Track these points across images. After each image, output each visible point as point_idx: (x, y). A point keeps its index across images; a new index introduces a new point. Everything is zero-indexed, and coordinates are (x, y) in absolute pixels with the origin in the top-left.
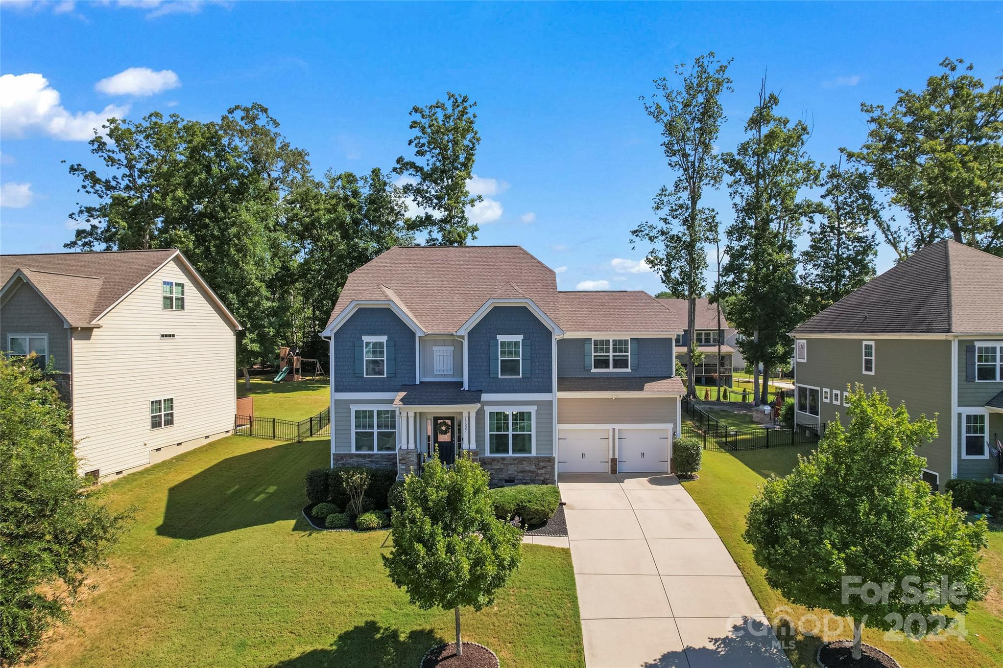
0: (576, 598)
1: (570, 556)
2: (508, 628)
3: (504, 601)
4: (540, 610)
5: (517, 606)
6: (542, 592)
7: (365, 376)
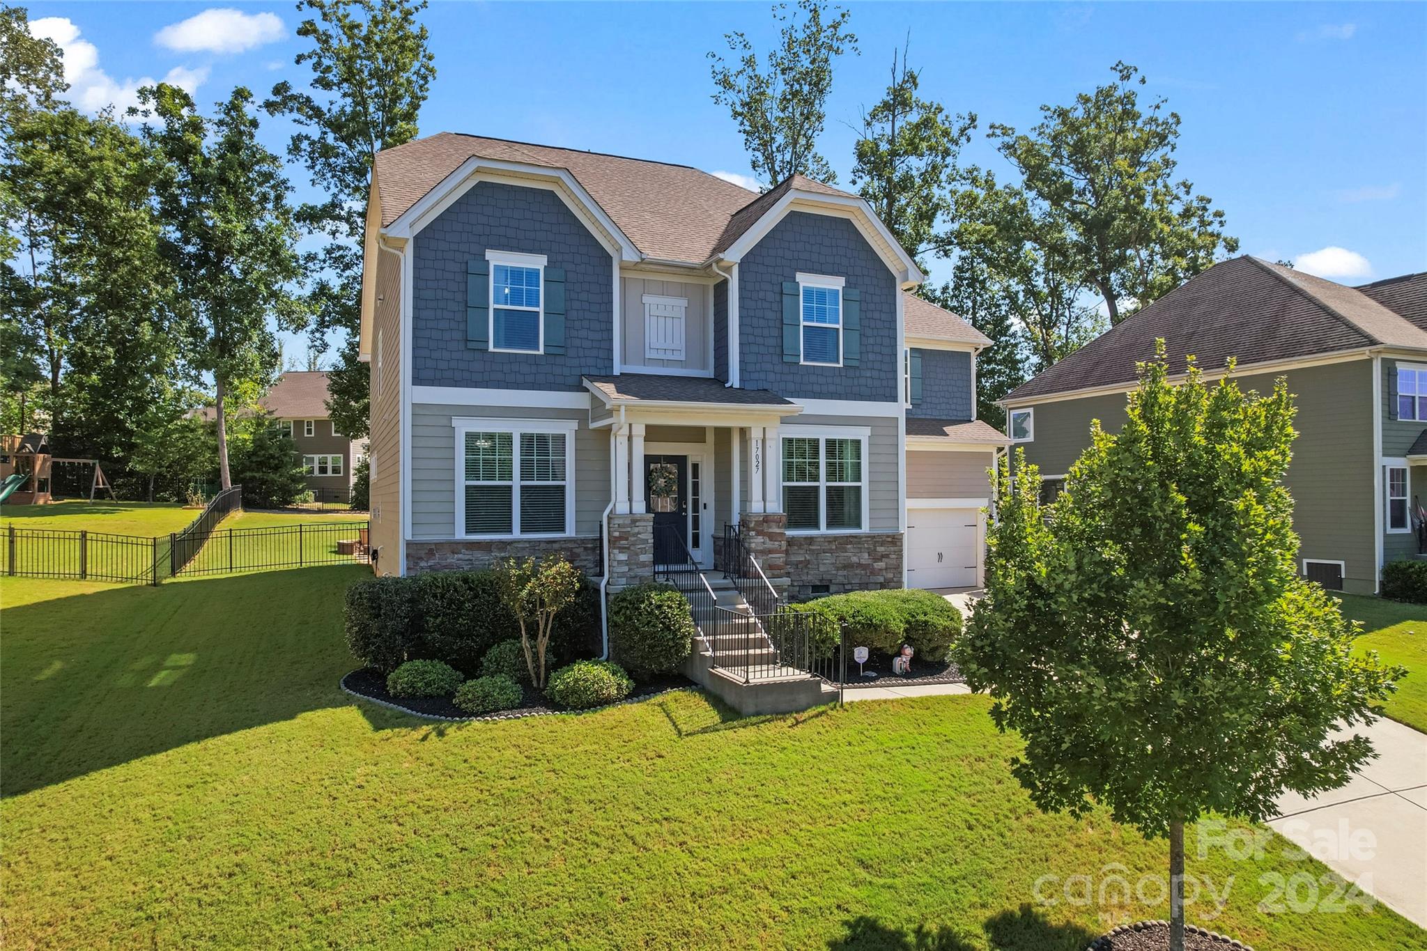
7: (491, 348)
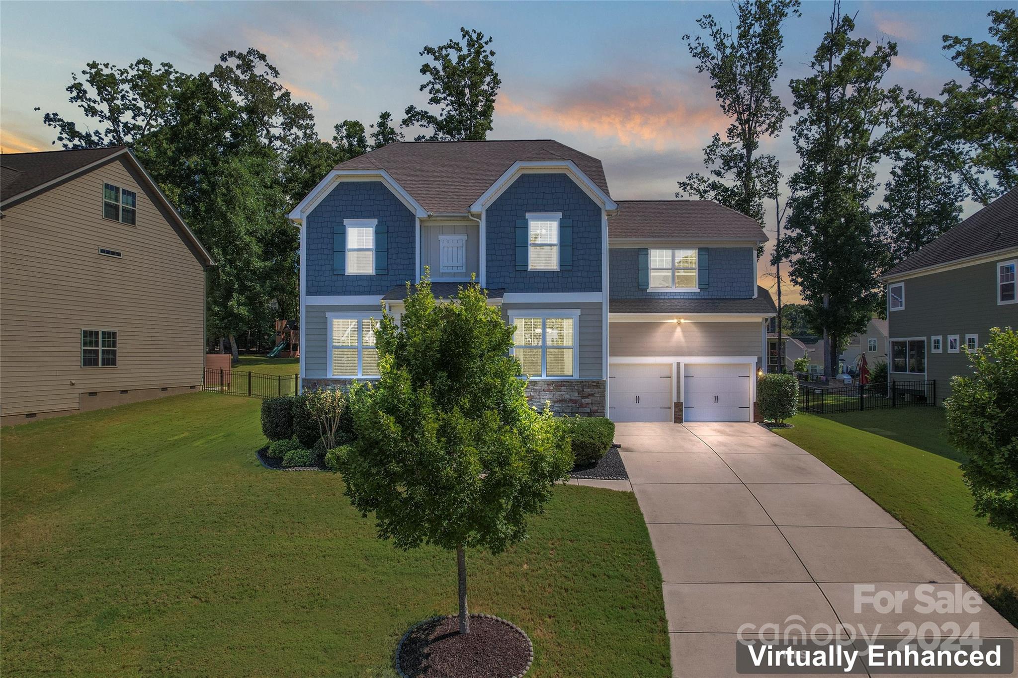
0: (653, 553)
1: (635, 500)
2: (546, 594)
3: (539, 557)
4: (596, 570)
5: (560, 564)
6: (598, 545)
7: (347, 273)
